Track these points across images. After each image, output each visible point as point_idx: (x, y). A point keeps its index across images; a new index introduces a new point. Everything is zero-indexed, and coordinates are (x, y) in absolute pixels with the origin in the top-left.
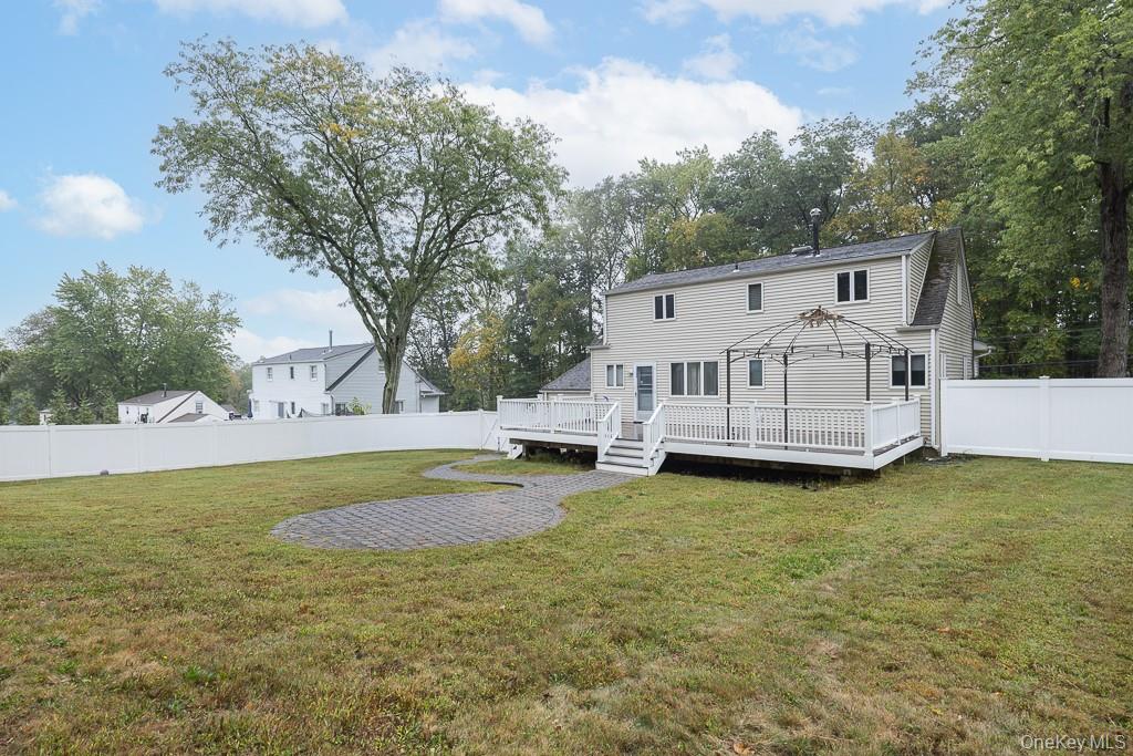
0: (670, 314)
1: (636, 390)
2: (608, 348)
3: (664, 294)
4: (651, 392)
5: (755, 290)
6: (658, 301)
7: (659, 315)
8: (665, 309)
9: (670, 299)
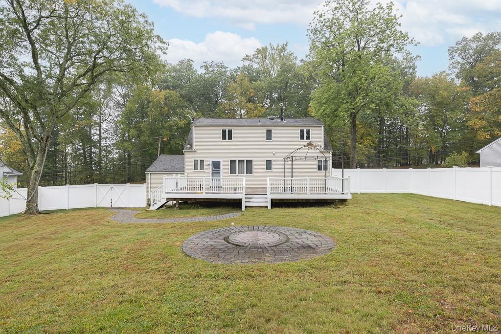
0: (230, 138)
1: (211, 172)
2: (195, 152)
3: (227, 129)
4: (220, 173)
5: (269, 132)
6: (224, 132)
7: (224, 138)
8: (227, 135)
9: (230, 132)
